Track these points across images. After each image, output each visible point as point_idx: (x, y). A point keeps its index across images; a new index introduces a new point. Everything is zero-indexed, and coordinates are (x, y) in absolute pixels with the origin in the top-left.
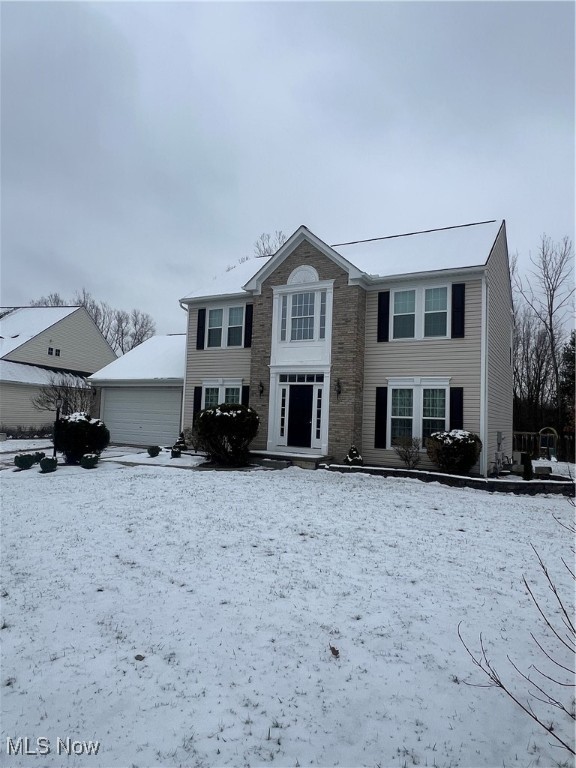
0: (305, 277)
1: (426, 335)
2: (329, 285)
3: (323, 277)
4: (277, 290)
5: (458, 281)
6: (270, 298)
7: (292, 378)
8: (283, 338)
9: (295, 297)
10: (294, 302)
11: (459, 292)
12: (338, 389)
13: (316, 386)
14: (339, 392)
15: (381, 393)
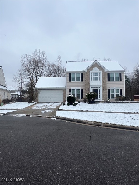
0: (96, 69)
1: (116, 81)
2: (101, 71)
3: (100, 70)
4: (91, 71)
5: (120, 72)
6: (89, 73)
7: (94, 87)
8: (92, 80)
9: (94, 73)
10: (94, 74)
11: (121, 74)
12: (103, 89)
13: (99, 89)
14: (104, 90)
15: (109, 90)
